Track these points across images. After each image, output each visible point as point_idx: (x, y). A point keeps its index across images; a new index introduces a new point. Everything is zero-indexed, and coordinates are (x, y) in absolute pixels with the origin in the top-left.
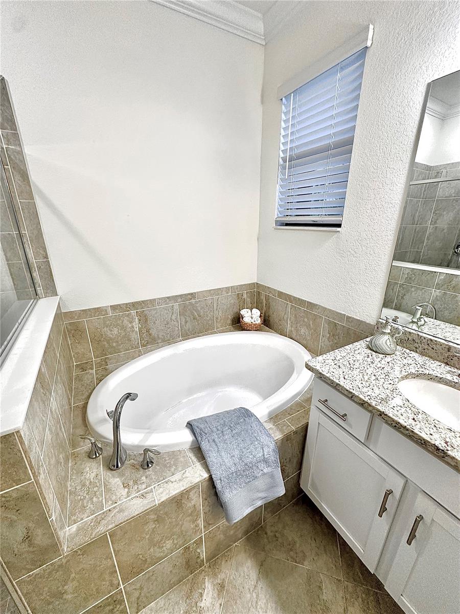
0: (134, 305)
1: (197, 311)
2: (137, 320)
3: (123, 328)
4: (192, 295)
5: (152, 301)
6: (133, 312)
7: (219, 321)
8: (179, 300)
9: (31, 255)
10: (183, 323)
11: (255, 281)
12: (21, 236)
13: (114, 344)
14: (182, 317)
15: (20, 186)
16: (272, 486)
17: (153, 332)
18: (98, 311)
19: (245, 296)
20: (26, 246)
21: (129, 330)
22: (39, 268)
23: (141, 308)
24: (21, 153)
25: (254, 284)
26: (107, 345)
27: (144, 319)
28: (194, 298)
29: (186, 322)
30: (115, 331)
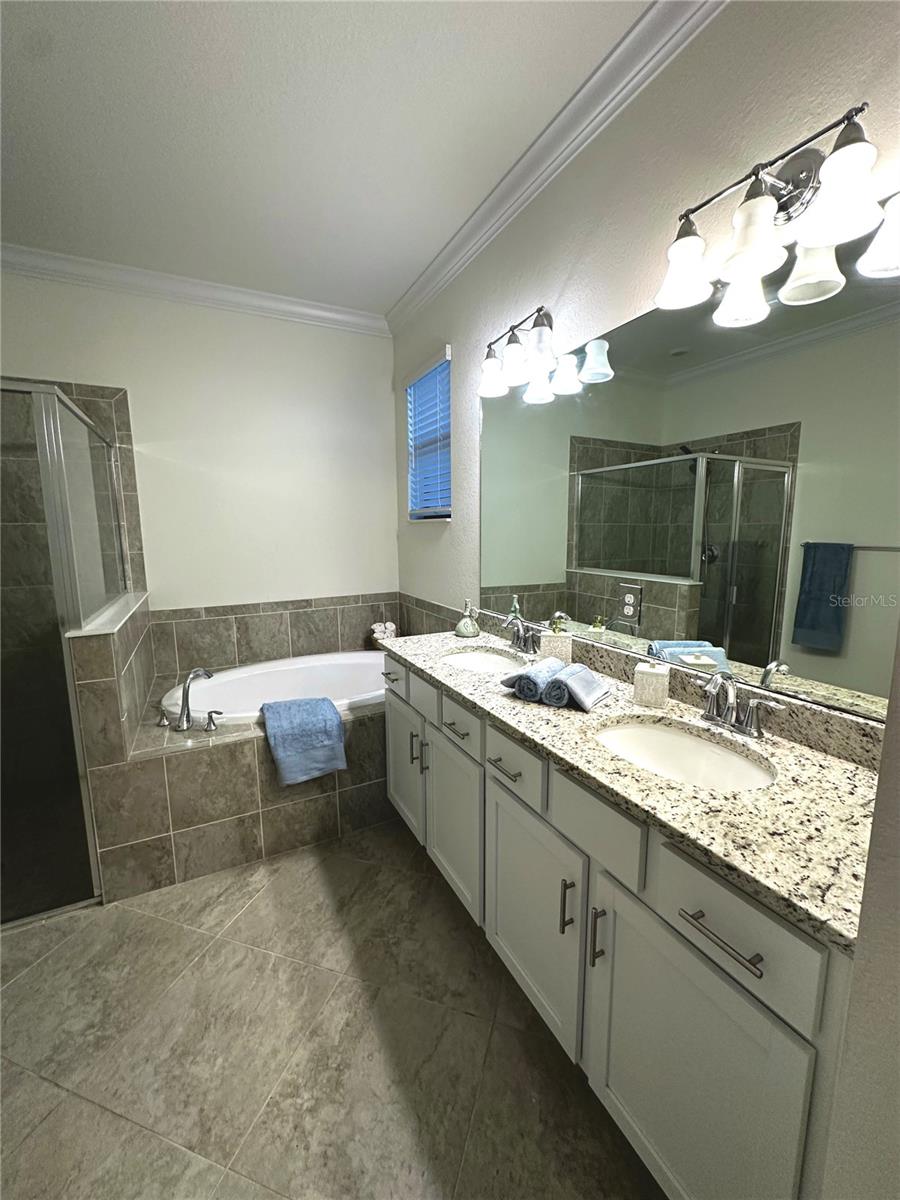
0: (233, 609)
1: (314, 623)
2: (235, 628)
3: (218, 636)
4: (308, 603)
5: (256, 607)
6: (232, 617)
7: (346, 638)
8: (290, 607)
9: (126, 545)
10: (295, 638)
11: (396, 589)
12: (119, 527)
13: (206, 656)
14: (294, 630)
15: (125, 480)
16: (331, 759)
17: (255, 645)
18: (189, 612)
19: (383, 609)
20: (123, 538)
21: (224, 639)
22: (132, 560)
23: (241, 614)
24: (131, 451)
25: (395, 593)
26: (196, 657)
27: (244, 628)
28: (311, 606)
29: (299, 637)
30: (208, 639)
